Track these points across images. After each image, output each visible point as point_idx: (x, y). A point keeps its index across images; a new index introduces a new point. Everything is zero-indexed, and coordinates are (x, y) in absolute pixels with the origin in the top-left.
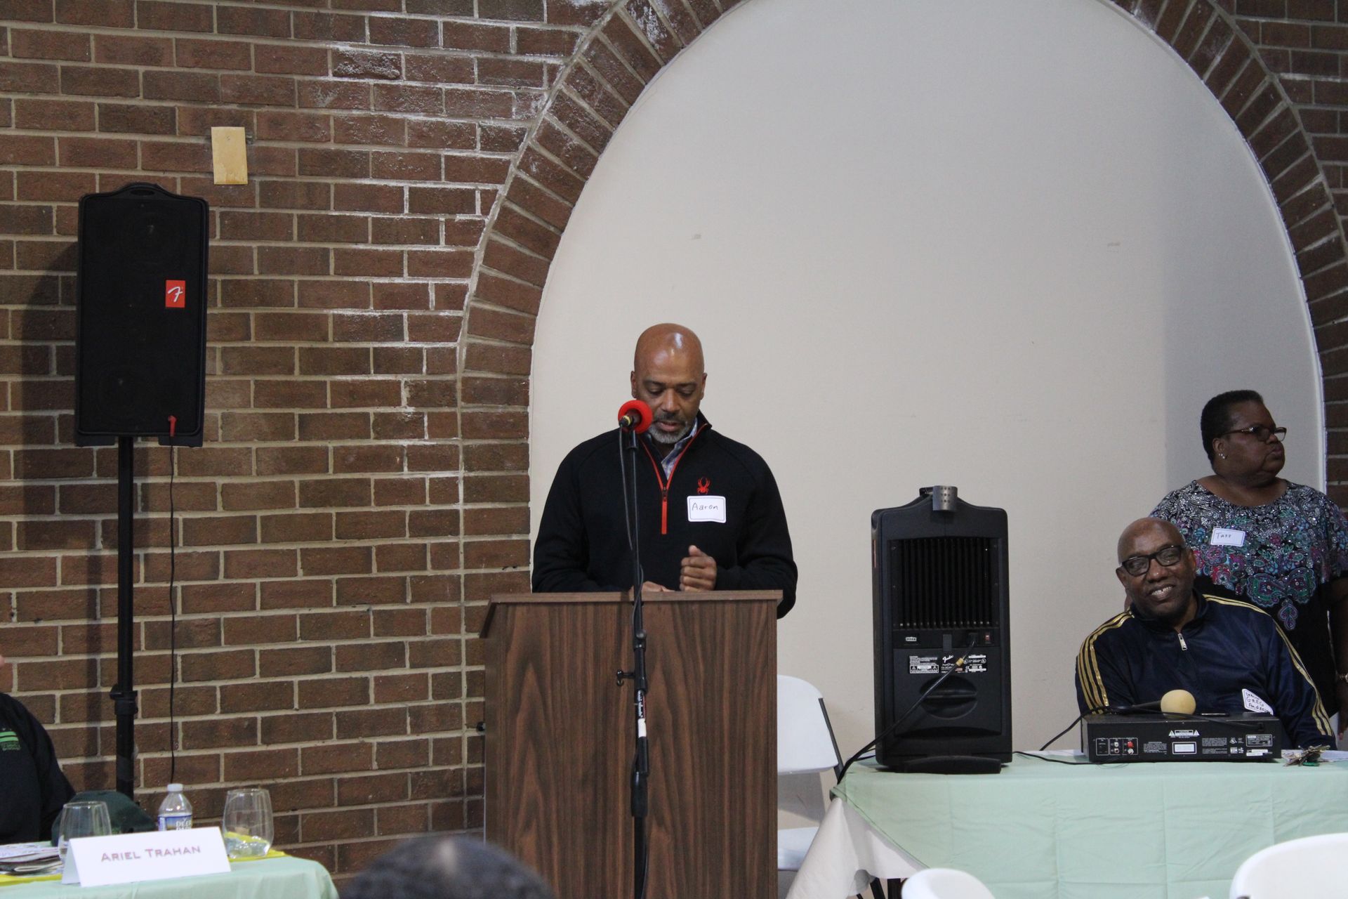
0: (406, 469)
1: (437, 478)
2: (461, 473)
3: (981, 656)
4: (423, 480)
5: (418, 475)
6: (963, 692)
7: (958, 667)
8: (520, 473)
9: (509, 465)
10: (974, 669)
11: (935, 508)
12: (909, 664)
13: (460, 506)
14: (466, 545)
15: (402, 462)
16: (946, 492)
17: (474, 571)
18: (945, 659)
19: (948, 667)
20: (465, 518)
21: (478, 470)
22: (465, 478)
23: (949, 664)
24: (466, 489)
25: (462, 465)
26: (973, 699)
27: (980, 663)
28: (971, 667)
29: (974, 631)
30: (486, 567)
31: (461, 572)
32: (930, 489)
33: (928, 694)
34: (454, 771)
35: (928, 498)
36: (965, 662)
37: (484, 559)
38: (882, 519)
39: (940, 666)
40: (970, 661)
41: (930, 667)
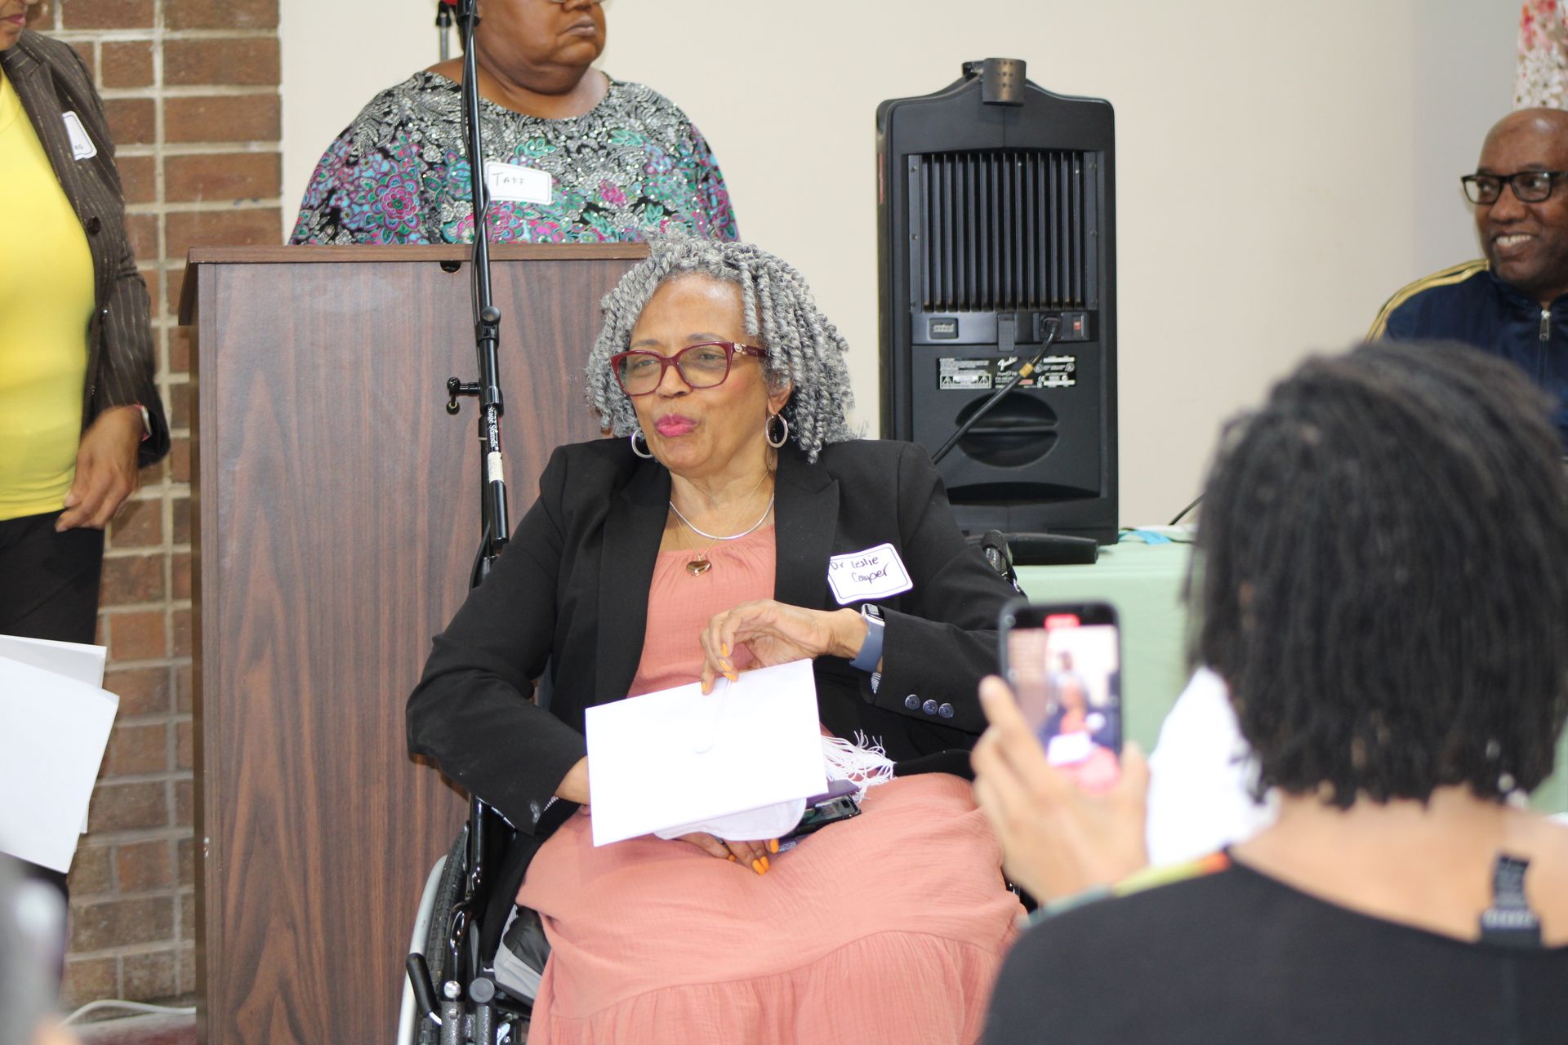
0: (59, 25)
1: (116, 43)
2: (158, 34)
3: (1066, 359)
4: (90, 46)
5: (78, 37)
6: (1032, 423)
7: (1022, 378)
8: (264, 33)
9: (243, 18)
10: (1053, 382)
11: (987, 97)
12: (939, 373)
13: (157, 92)
14: (169, 161)
15: (52, 12)
16: (1006, 69)
17: (181, 207)
18: (1002, 364)
19: (1006, 380)
20: (166, 113)
21: (189, 27)
22: (165, 42)
23: (1008, 373)
24: (169, 61)
25: (159, 19)
26: (1052, 435)
27: (1063, 371)
28: (1047, 379)
29: (1056, 315)
30: (205, 199)
31: (159, 208)
32: (979, 64)
33: (973, 425)
34: (150, 558)
35: (975, 79)
36: (1038, 369)
37: (201, 186)
38: (890, 116)
39: (994, 376)
40: (1046, 368)
41: (975, 378)
